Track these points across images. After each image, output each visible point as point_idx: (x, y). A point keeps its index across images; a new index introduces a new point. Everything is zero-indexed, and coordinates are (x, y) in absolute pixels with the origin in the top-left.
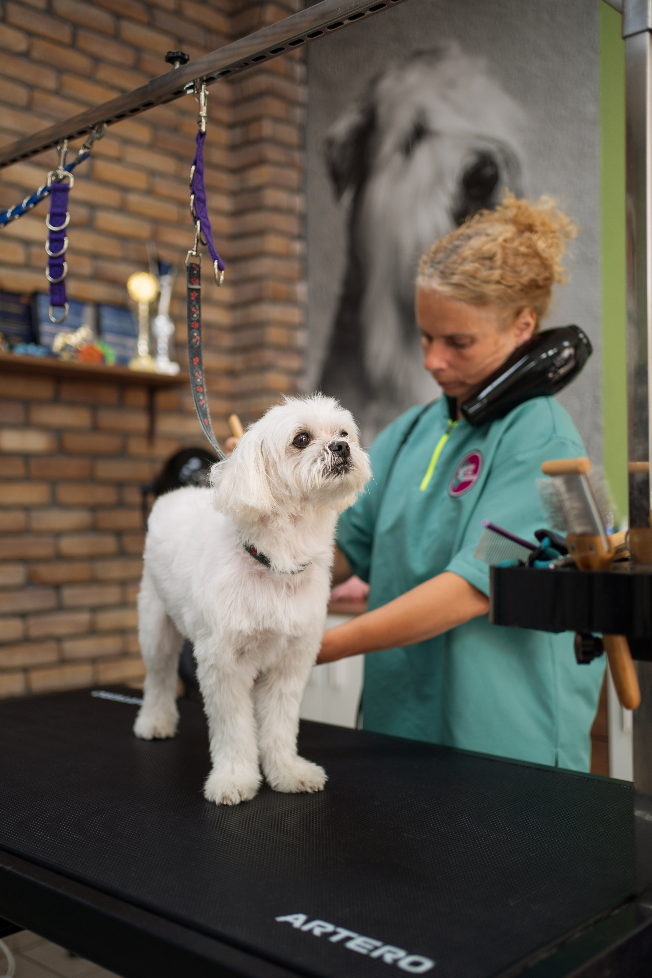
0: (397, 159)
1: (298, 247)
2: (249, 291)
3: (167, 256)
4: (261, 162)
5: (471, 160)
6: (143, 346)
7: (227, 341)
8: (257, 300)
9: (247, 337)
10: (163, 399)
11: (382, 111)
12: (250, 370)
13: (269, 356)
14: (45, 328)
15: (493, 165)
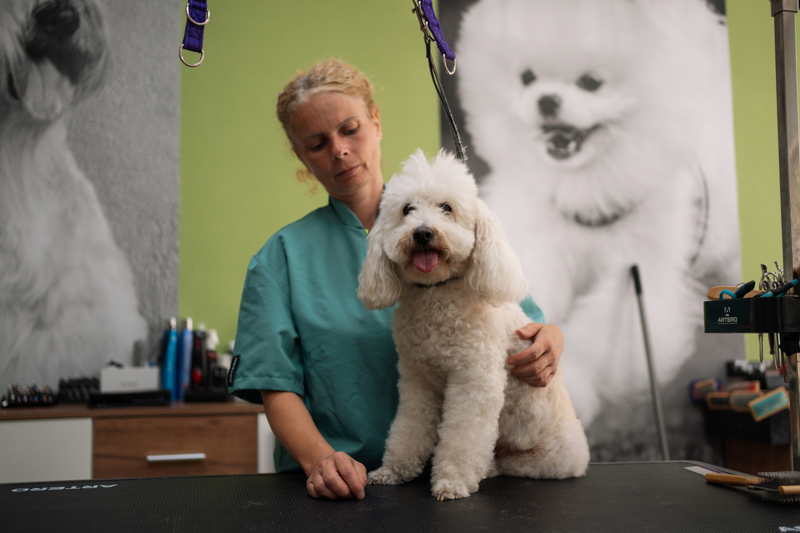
15: (73, 10)
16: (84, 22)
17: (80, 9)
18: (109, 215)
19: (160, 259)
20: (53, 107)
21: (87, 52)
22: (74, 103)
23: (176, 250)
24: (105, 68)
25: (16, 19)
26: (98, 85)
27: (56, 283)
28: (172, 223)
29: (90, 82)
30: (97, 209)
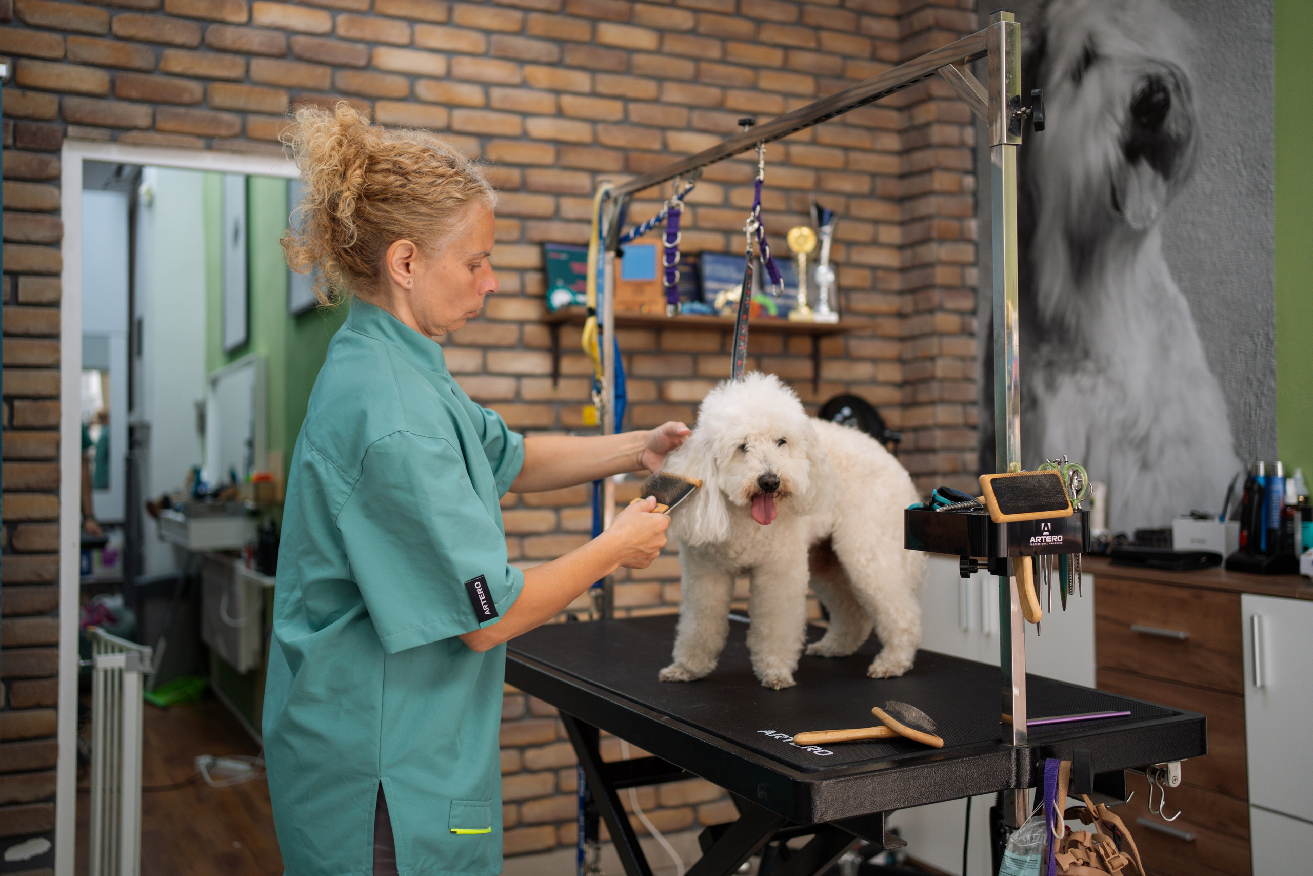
0: (1067, 86)
1: (969, 181)
2: (917, 230)
3: (828, 203)
4: (929, 98)
5: (1141, 85)
6: (802, 296)
7: (896, 283)
8: (926, 240)
9: (915, 278)
10: (826, 345)
11: (1052, 36)
12: (917, 312)
13: (936, 296)
14: (709, 285)
15: (1164, 90)
16: (1174, 101)
17: (1171, 87)
18: (1202, 334)
19: (1255, 383)
20: (1149, 212)
21: (1178, 135)
22: (1167, 203)
23: (1272, 372)
24: (1195, 150)
25: (1116, 120)
26: (1189, 173)
27: (1156, 418)
28: (1267, 334)
29: (1181, 174)
30: (1190, 326)
